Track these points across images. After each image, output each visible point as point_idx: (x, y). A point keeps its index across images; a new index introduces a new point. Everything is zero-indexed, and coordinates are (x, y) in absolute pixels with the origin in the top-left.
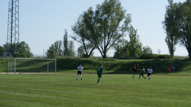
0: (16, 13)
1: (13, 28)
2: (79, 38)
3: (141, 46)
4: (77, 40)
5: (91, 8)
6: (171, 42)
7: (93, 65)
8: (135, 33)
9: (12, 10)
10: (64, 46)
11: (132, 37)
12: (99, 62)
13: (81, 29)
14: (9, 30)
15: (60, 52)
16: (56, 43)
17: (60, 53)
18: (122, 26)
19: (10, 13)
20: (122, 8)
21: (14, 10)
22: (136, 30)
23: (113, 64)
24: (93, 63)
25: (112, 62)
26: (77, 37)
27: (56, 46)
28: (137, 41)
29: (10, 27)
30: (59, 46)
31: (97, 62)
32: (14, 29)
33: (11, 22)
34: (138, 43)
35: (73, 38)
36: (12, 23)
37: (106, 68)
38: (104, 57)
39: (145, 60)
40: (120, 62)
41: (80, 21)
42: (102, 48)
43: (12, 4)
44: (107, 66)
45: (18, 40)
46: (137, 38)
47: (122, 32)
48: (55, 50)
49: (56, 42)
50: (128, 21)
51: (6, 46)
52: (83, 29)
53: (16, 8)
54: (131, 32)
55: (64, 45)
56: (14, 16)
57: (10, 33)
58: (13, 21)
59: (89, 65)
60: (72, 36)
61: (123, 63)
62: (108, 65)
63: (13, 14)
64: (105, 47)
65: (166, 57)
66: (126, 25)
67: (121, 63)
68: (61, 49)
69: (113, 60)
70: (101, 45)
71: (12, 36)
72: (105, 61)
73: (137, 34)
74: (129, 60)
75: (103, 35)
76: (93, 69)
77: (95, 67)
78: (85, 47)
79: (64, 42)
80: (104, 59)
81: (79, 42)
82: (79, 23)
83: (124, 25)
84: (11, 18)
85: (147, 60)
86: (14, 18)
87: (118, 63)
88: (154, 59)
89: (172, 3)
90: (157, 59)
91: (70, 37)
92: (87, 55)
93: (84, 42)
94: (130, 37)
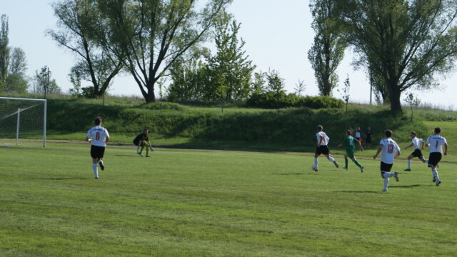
2: (75, 40)
3: (251, 69)
4: (68, 44)
6: (324, 61)
7: (122, 121)
8: (235, 33)
12: (138, 111)
13: (81, 11)
18: (205, 10)
22: (237, 25)
23: (179, 120)
24: (121, 114)
26: (69, 35)
28: (237, 54)
31: (133, 113)
34: (243, 60)
35: (57, 38)
37: (159, 130)
38: (149, 96)
40: (199, 113)
42: (144, 72)
44: (162, 126)
46: (238, 46)
47: (202, 30)
52: (87, 13)
54: (220, 29)
59: (108, 120)
60: (56, 32)
61: (208, 116)
62: (167, 123)
64: (153, 72)
65: (325, 104)
66: (215, 7)
67: (202, 117)
69: (176, 109)
70: (141, 61)
72: (153, 111)
73: (238, 36)
74: (224, 109)
75: (148, 35)
76: (121, 132)
77: (127, 127)
78: (89, 67)
80: (150, 105)
81: (74, 50)
83: (211, 7)
85: (274, 111)
87: (193, 115)
88: (294, 109)
90: (302, 108)
91: (49, 36)
92: (97, 91)
93: (87, 52)
94: (218, 42)
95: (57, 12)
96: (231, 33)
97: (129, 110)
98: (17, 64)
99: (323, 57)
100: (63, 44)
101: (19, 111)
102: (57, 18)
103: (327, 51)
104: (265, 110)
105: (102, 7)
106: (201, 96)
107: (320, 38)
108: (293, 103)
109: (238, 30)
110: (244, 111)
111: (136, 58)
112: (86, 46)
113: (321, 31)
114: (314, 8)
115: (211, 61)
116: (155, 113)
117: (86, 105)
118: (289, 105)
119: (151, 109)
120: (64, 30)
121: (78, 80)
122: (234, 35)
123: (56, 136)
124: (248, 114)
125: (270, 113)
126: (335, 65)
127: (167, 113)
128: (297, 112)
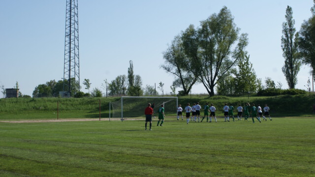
0: (76, 39)
1: (71, 58)
2: (174, 69)
4: (171, 71)
5: (191, 26)
9: (70, 34)
10: (128, 82)
11: (243, 66)
12: (208, 101)
13: (176, 56)
14: (66, 61)
15: (124, 90)
16: (118, 79)
17: (124, 92)
18: (235, 50)
19: (67, 39)
20: (234, 25)
21: (73, 34)
25: (227, 101)
26: (171, 67)
27: (118, 83)
29: (67, 57)
30: (121, 82)
31: (206, 102)
32: (73, 60)
33: (69, 50)
35: (166, 69)
36: (70, 52)
38: (211, 93)
39: (270, 97)
41: (175, 45)
42: (208, 82)
43: (70, 27)
44: (220, 107)
45: (78, 75)
47: (235, 60)
48: (117, 87)
49: (118, 77)
50: (243, 44)
51: (50, 84)
52: (179, 56)
53: (76, 32)
54: (241, 60)
55: (129, 80)
56: (73, 43)
57: (67, 66)
58: (71, 49)
60: (165, 66)
61: (242, 102)
63: (71, 41)
64: (212, 82)
66: (240, 49)
67: (239, 102)
68: (125, 86)
69: (225, 98)
70: (207, 77)
71: (70, 70)
74: (249, 98)
75: (208, 64)
78: (182, 81)
79: (129, 77)
80: (212, 97)
81: (174, 73)
82: (173, 48)
83: (238, 49)
84: (68, 45)
85: (273, 97)
86: (72, 46)
87: (234, 101)
88: (283, 96)
89: (290, 20)
90: (286, 95)
91: (162, 68)
92: (185, 92)
93: (180, 74)
94: (240, 66)
95: (165, 57)
96: (246, 62)
97: (203, 100)
98: (138, 83)
99: (290, 70)
100: (168, 71)
101: (164, 103)
102: (165, 60)
103: (291, 67)
104: (268, 97)
105: (187, 53)
106: (233, 92)
107: (288, 61)
108: (281, 93)
109: (249, 59)
110: (258, 98)
111: (205, 76)
112: (179, 71)
113: (288, 58)
114: (283, 47)
115: (237, 75)
116: (216, 101)
117: (183, 99)
118: (280, 94)
119: (214, 99)
120: (168, 65)
121: (174, 88)
122: (247, 62)
123: (171, 115)
124: (260, 99)
125: (271, 98)
126: (295, 74)
127: (222, 101)
128: (284, 97)
